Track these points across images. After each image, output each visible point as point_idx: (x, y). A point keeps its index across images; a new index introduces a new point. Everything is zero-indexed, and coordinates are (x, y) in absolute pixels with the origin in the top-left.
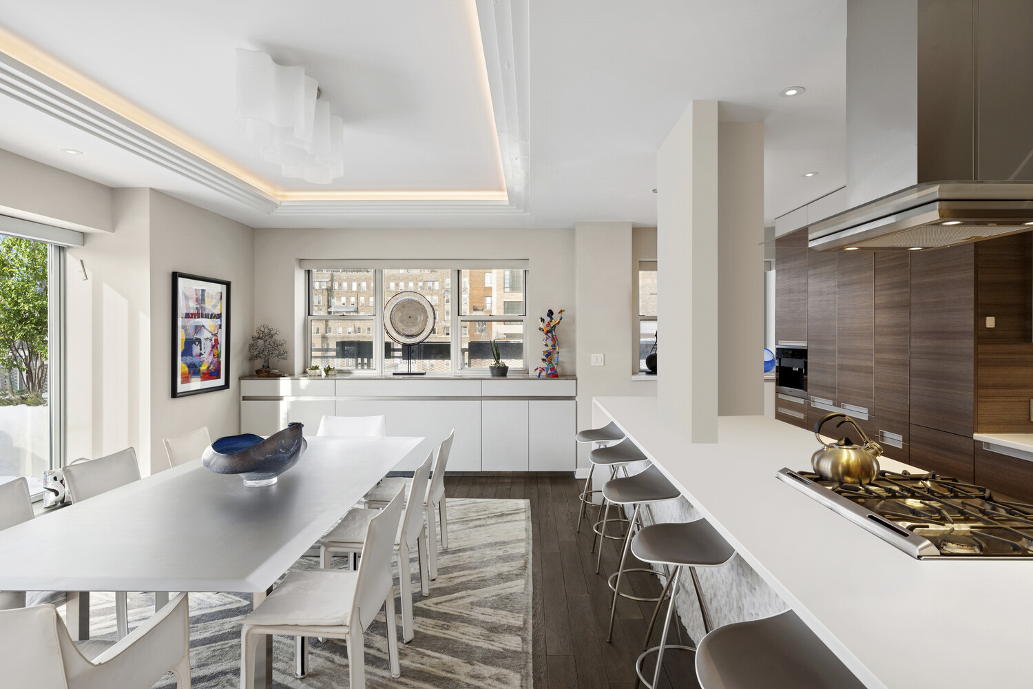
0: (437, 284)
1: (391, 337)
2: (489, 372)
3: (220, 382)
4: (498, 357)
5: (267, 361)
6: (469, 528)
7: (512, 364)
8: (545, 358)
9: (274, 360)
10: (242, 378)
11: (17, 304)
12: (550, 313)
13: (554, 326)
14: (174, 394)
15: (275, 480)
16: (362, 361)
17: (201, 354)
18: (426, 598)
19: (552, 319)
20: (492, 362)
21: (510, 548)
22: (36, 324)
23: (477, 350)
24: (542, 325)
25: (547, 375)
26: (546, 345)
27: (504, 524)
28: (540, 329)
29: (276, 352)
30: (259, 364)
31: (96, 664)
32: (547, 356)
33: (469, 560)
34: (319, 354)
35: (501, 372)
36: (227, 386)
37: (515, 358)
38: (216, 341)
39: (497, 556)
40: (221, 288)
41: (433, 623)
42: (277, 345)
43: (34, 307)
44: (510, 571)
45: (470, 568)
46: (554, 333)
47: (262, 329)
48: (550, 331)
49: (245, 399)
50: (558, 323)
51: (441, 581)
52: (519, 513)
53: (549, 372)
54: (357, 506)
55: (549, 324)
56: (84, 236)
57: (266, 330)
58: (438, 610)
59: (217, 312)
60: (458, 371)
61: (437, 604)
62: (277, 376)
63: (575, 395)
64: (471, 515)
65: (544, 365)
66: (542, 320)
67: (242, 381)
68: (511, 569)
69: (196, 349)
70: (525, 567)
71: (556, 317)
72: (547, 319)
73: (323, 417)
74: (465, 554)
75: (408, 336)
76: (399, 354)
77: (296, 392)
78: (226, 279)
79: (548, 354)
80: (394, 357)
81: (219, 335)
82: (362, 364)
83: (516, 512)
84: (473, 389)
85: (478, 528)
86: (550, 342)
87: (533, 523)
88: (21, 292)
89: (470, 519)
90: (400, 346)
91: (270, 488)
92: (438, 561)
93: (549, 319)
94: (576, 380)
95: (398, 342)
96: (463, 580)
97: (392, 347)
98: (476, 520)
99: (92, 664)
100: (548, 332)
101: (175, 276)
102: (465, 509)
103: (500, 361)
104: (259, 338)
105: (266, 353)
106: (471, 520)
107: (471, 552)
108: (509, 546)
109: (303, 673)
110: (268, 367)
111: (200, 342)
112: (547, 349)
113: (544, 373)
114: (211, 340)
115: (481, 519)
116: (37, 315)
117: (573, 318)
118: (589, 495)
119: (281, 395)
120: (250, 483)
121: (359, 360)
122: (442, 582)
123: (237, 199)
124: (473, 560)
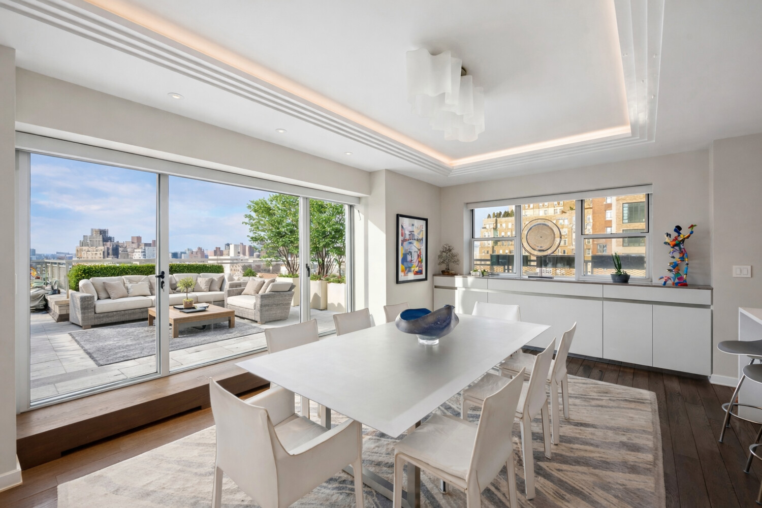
0: (566, 221)
1: (528, 252)
2: (611, 278)
3: (423, 276)
4: (619, 267)
5: (448, 265)
6: (591, 406)
7: (634, 273)
8: (672, 268)
9: (452, 265)
10: (434, 275)
11: (324, 228)
12: (678, 229)
13: (683, 241)
14: (398, 282)
15: (437, 341)
16: (508, 268)
17: (412, 260)
18: (548, 460)
19: (679, 234)
20: (614, 271)
21: (636, 437)
22: (332, 238)
23: (600, 261)
24: (667, 240)
25: (673, 284)
26: (673, 257)
27: (627, 411)
28: (666, 243)
29: (452, 260)
30: (444, 267)
31: (291, 454)
32: (674, 267)
33: (590, 436)
34: (478, 262)
35: (624, 279)
36: (426, 279)
37: (638, 268)
38: (420, 253)
39: (621, 442)
40: (424, 222)
41: (555, 489)
42: (453, 256)
43: (333, 230)
44: (635, 462)
45: (592, 445)
46: (682, 246)
47: (446, 246)
48: (678, 244)
49: (436, 287)
50: (688, 237)
51: (564, 448)
52: (643, 403)
53: (677, 281)
54: (492, 372)
55: (676, 239)
56: (359, 198)
57: (448, 248)
58: (559, 476)
59: (420, 237)
60: (581, 277)
61: (559, 470)
62: (453, 275)
63: (710, 304)
64: (591, 394)
65: (671, 275)
66: (668, 235)
67: (435, 277)
68: (637, 460)
69: (409, 258)
70: (654, 464)
71: (685, 232)
72: (674, 234)
73: (477, 302)
74: (587, 429)
75: (540, 251)
76: (535, 263)
77: (465, 285)
78: (425, 217)
79: (675, 266)
80: (530, 266)
81: (421, 250)
82: (508, 270)
83: (640, 401)
84: (596, 291)
85: (600, 408)
86: (677, 255)
87: (660, 418)
88: (327, 221)
89: (591, 397)
90: (535, 258)
91: (433, 347)
92: (561, 428)
93: (676, 234)
94: (712, 289)
95: (534, 255)
96: (585, 455)
97: (529, 259)
98: (597, 399)
99: (288, 454)
100: (675, 245)
101: (398, 216)
102: (587, 388)
103: (622, 270)
104: (444, 252)
105: (447, 261)
106: (593, 399)
107: (593, 429)
108: (633, 434)
109: (444, 490)
110: (449, 269)
111: (411, 254)
112: (673, 260)
113: (670, 282)
114: (417, 252)
115: (602, 400)
116: (333, 233)
117: (707, 233)
118: (734, 407)
119: (456, 286)
120: (421, 341)
121: (506, 267)
122: (563, 450)
123: (435, 171)
124: (595, 438)
